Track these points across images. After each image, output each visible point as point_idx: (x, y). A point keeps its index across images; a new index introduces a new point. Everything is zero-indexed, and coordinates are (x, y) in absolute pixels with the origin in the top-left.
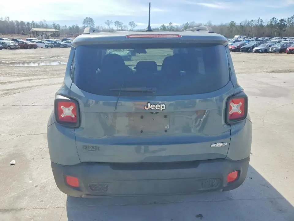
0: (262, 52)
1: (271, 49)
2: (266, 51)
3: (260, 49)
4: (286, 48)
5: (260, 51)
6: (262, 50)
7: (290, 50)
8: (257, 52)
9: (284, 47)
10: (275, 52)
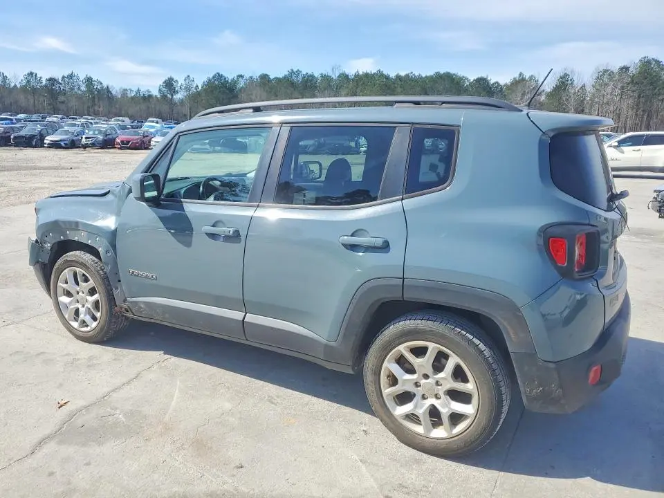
0: (67, 147)
1: (84, 140)
2: (73, 145)
3: (61, 141)
4: (115, 139)
5: (63, 144)
6: (65, 142)
7: (122, 142)
8: (55, 145)
9: (108, 136)
10: (93, 145)
